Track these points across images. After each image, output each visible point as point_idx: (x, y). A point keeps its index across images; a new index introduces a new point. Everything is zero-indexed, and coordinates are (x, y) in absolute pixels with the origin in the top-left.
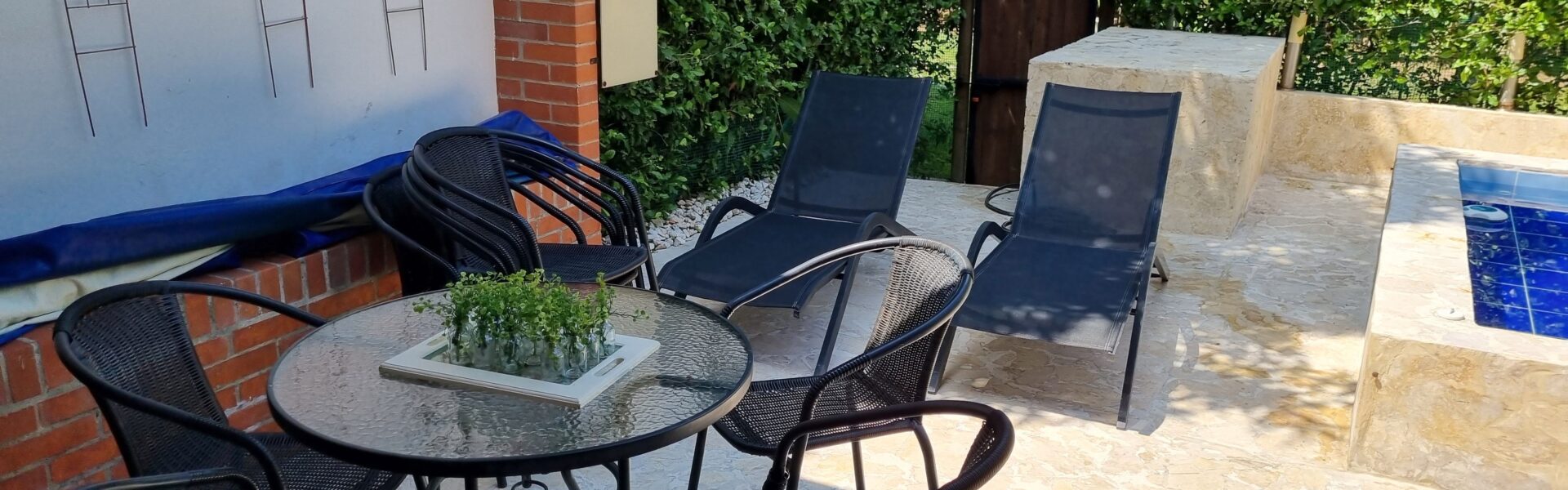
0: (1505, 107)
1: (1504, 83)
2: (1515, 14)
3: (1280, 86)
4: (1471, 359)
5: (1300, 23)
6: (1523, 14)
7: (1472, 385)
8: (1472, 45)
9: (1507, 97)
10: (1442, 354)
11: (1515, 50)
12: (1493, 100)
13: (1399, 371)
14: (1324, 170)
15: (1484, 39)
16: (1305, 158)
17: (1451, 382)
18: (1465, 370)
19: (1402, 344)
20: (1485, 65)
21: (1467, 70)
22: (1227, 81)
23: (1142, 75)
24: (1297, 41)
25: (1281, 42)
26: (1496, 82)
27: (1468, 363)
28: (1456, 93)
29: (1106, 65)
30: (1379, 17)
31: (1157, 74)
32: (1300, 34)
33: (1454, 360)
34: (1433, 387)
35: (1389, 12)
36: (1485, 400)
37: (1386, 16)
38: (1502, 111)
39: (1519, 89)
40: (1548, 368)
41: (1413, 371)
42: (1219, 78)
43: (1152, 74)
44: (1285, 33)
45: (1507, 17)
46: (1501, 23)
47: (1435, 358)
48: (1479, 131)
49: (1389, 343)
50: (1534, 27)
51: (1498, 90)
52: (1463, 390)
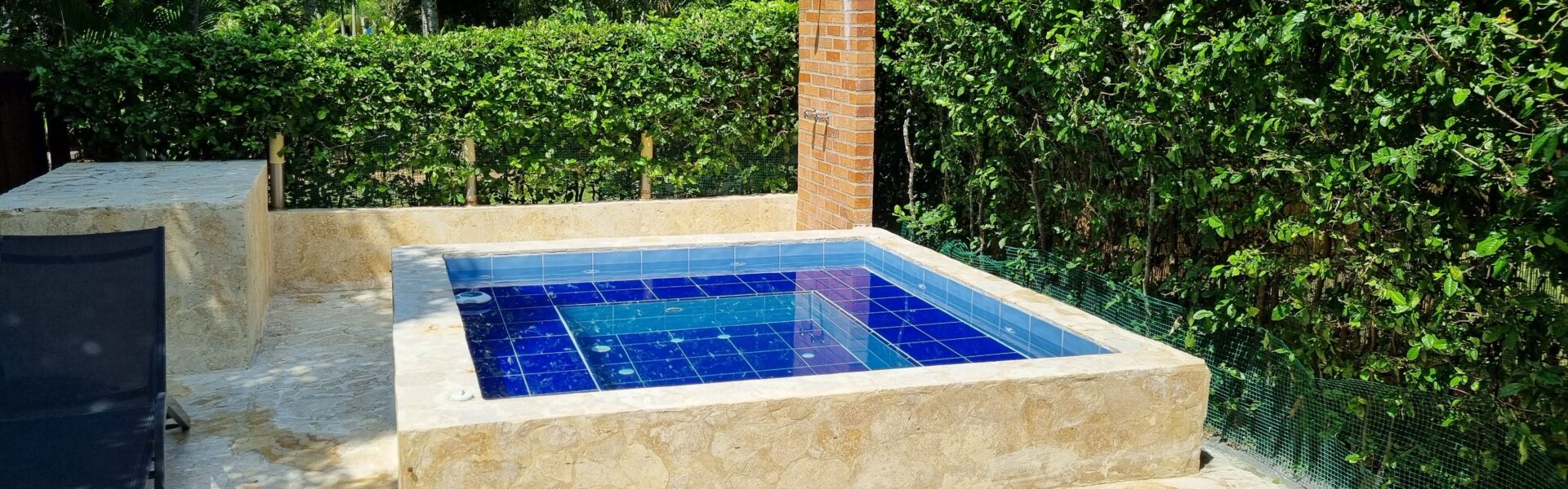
0: (471, 203)
1: (466, 182)
2: (461, 124)
3: (271, 207)
4: (486, 432)
5: (278, 143)
6: (468, 123)
7: (492, 455)
8: (434, 152)
9: (471, 196)
10: (462, 434)
11: (468, 154)
12: (460, 198)
13: (430, 460)
14: (330, 282)
15: (442, 147)
16: (310, 273)
17: (474, 457)
18: (483, 443)
19: (426, 435)
20: (448, 169)
21: (434, 174)
22: (213, 209)
23: (115, 213)
24: (279, 161)
25: (263, 164)
26: (460, 182)
27: (484, 436)
28: (430, 195)
29: (68, 207)
30: (350, 134)
31: (133, 210)
32: (280, 154)
33: (473, 437)
34: (461, 466)
35: (358, 129)
36: (503, 465)
37: (356, 132)
38: (469, 207)
39: (479, 187)
40: (545, 423)
41: (442, 457)
42: (203, 207)
43: (126, 210)
44: (264, 155)
45: (456, 126)
46: (453, 132)
47: (457, 439)
48: (456, 226)
49: (417, 437)
50: (478, 133)
51: (463, 190)
52: (485, 461)
